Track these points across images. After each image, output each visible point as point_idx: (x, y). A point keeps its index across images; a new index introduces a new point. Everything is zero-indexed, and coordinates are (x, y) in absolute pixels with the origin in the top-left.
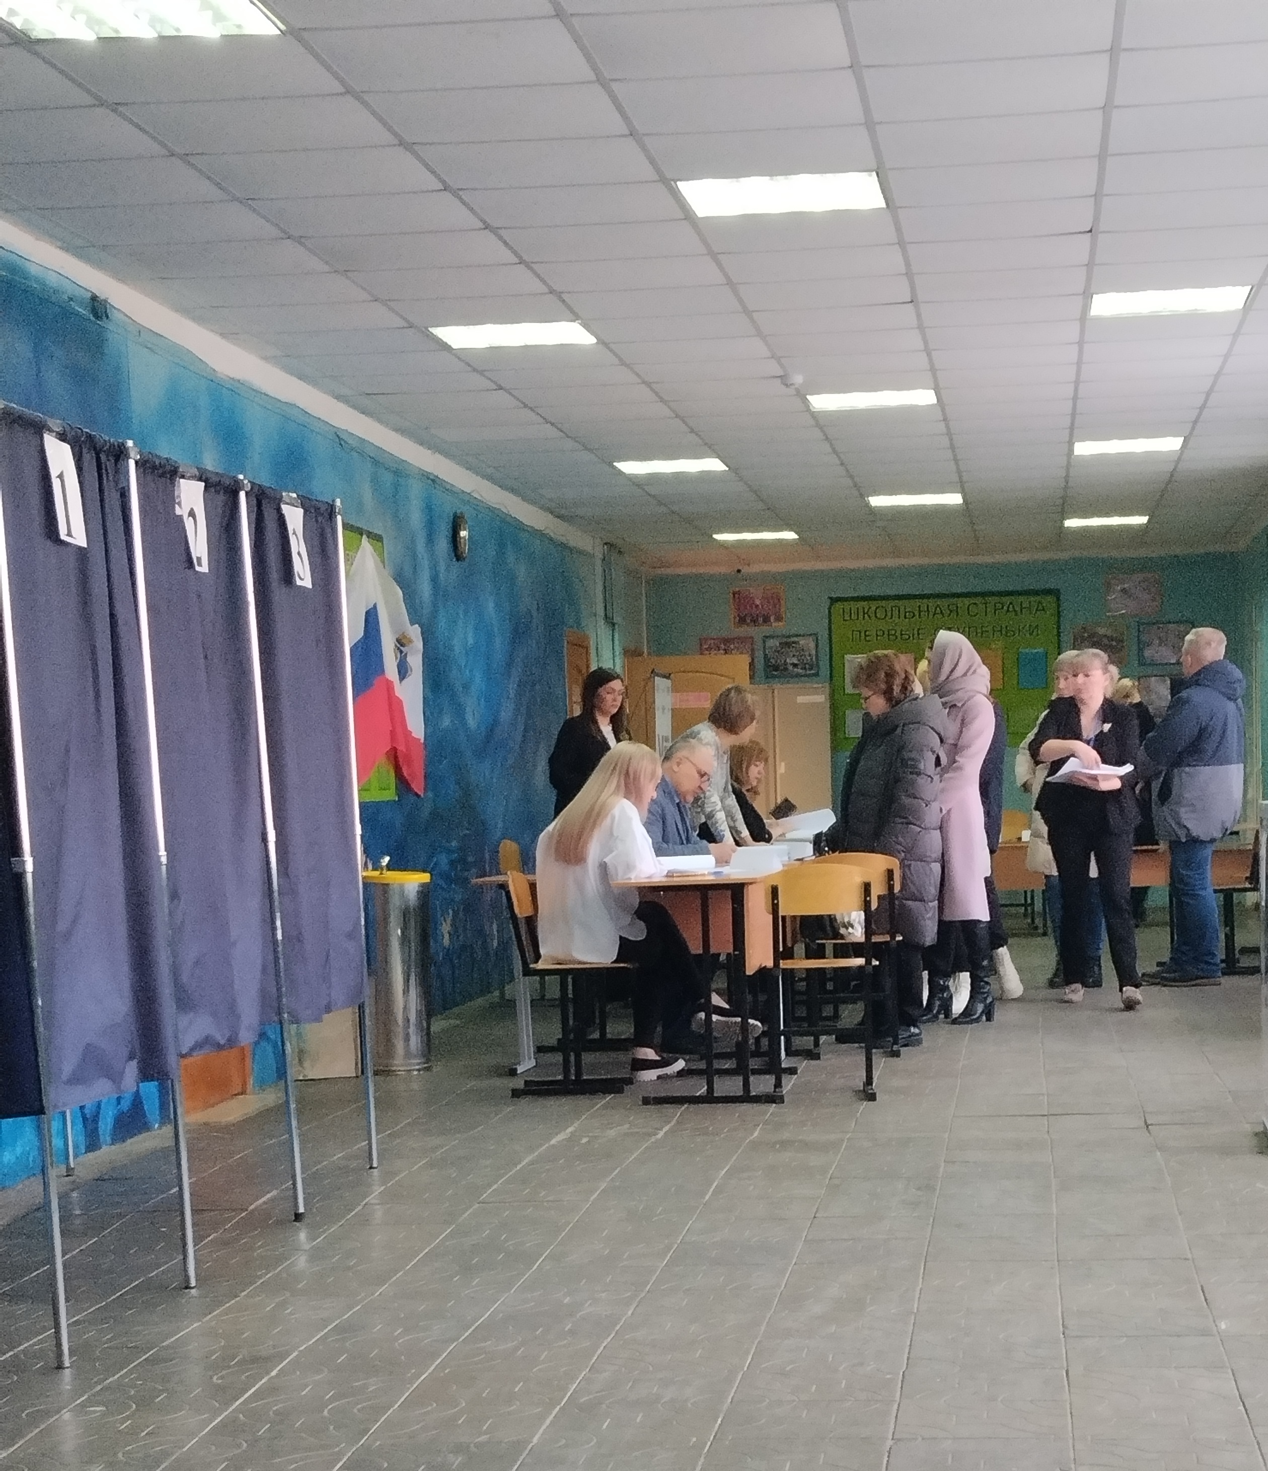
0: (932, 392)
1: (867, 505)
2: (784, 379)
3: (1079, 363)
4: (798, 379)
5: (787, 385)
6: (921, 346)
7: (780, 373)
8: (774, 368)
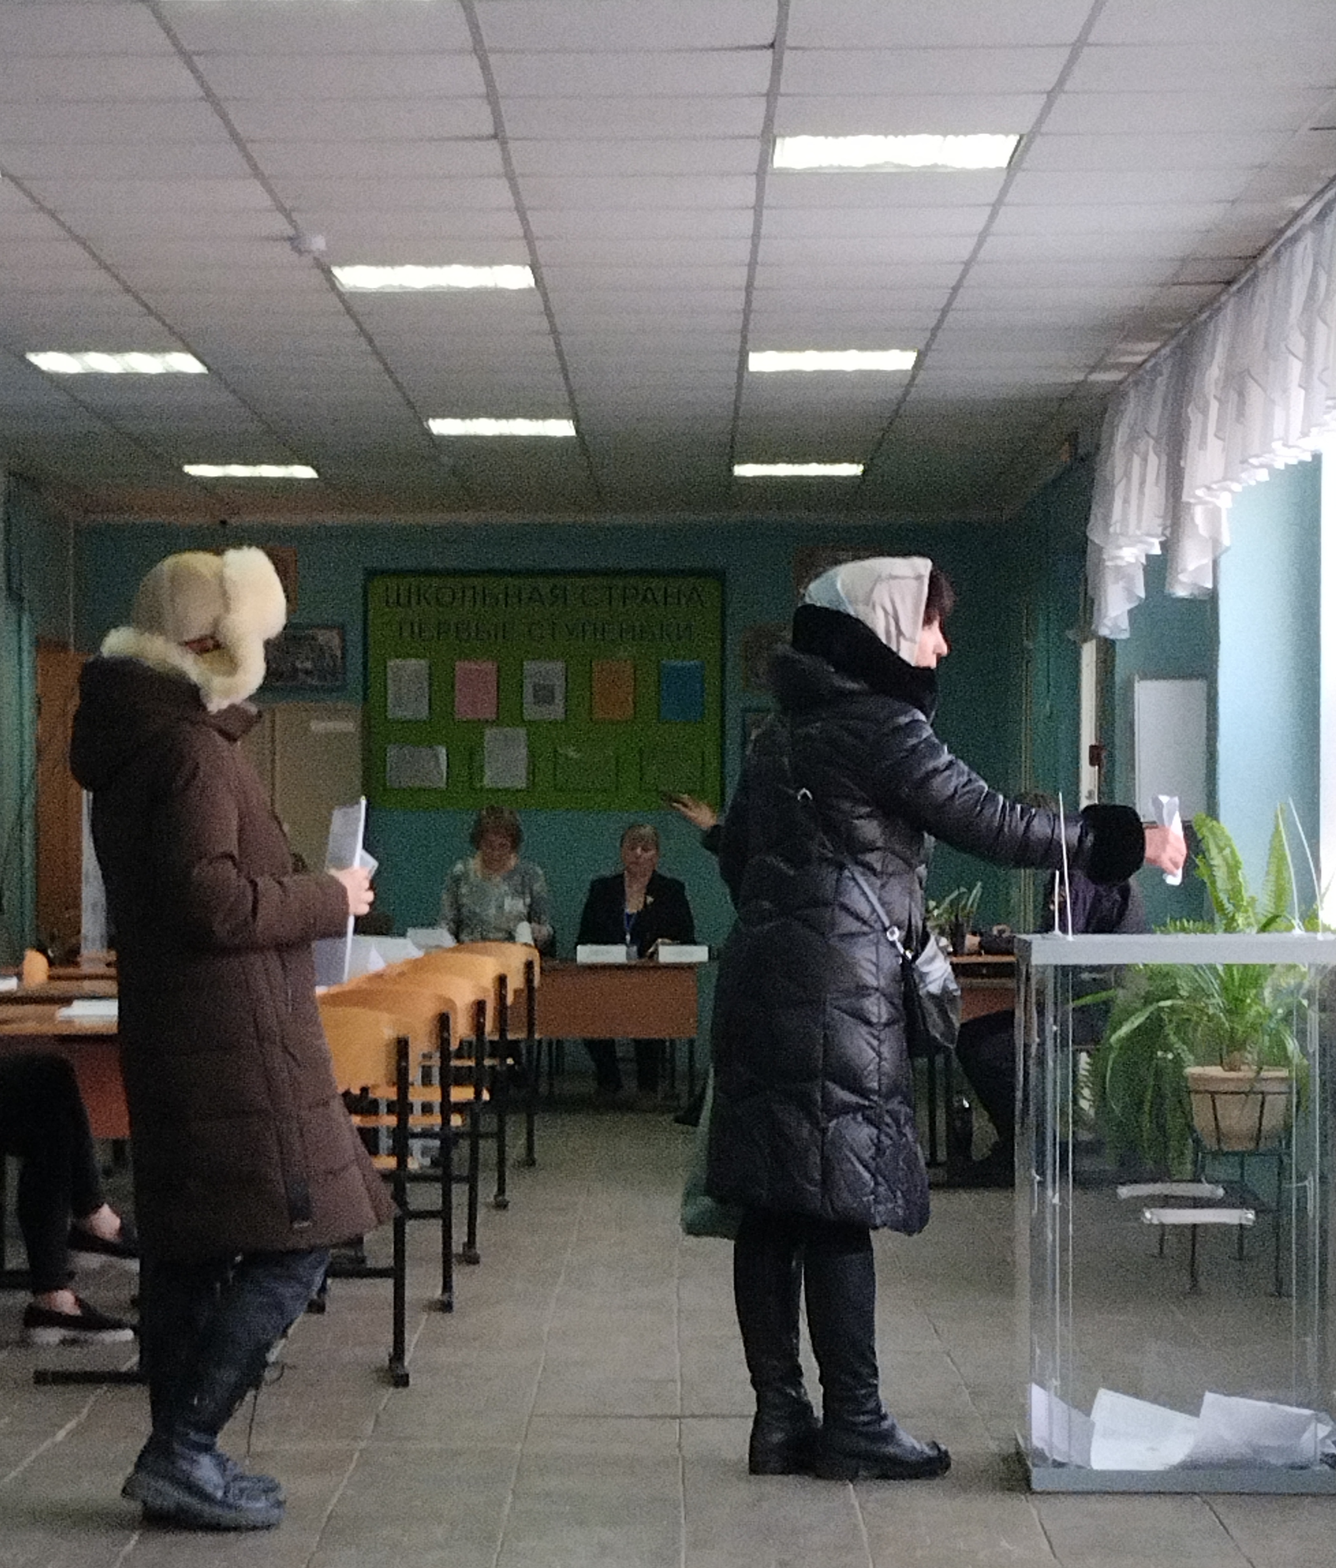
0: (528, 270)
1: (428, 433)
2: (295, 242)
3: (756, 236)
4: (318, 243)
5: (300, 252)
6: (511, 203)
7: (291, 232)
8: (280, 225)
